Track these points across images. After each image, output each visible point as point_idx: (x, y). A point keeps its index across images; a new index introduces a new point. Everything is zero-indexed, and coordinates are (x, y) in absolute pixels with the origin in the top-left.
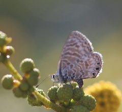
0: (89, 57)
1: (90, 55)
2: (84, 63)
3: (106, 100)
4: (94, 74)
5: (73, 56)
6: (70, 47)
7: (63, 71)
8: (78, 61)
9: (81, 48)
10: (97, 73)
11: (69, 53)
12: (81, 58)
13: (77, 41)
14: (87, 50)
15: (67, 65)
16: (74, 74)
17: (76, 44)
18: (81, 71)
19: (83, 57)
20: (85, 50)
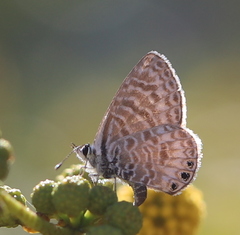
0: (172, 136)
5: (139, 118)
6: (139, 89)
8: (147, 135)
10: (181, 185)
12: (154, 131)
13: (158, 82)
15: (121, 135)
16: (131, 167)
18: (149, 166)
19: (161, 130)
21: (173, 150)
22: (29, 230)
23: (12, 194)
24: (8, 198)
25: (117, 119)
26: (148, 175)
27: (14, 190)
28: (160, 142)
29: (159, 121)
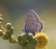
0: (38, 23)
1: (38, 22)
2: (36, 25)
3: (42, 40)
4: (40, 30)
5: (31, 22)
6: (29, 17)
7: (26, 28)
8: (33, 24)
9: (34, 18)
11: (29, 20)
12: (34, 23)
13: (32, 15)
14: (37, 19)
15: (28, 25)
16: (31, 30)
17: (32, 16)
18: (34, 29)
19: (35, 22)
20: (36, 19)
21: (38, 25)
22: (17, 44)
23: (14, 37)
24: (13, 38)
25: (27, 23)
26: (35, 30)
27: (14, 36)
28: (35, 24)
29: (34, 21)
